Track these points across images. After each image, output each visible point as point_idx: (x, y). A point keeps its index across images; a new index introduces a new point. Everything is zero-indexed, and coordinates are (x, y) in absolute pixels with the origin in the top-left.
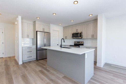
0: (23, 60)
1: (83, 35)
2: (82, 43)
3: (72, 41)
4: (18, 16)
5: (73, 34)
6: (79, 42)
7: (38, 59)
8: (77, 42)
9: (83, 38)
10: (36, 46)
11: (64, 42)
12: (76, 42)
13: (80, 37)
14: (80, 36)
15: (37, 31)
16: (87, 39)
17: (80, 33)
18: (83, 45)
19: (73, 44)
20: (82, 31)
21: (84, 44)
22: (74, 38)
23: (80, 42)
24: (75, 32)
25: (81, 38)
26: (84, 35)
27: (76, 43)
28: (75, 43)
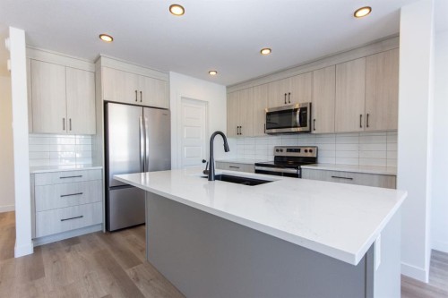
0: (39, 235)
1: (315, 116)
2: (309, 155)
3: (264, 148)
4: (8, 29)
6: (298, 150)
7: (112, 229)
8: (290, 150)
9: (313, 132)
10: (103, 167)
11: (226, 150)
12: (285, 150)
13: (301, 126)
15: (106, 103)
16: (335, 134)
17: (303, 110)
18: (313, 161)
19: (271, 160)
20: (309, 101)
21: (320, 160)
22: (274, 131)
23: (303, 150)
24: (277, 103)
25: (309, 132)
26: (321, 119)
27: (285, 154)
28: (280, 154)
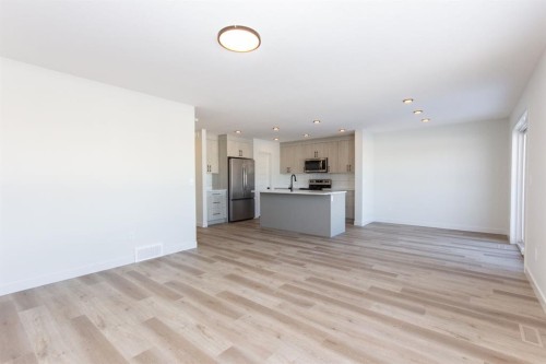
1: (329, 165)
2: (327, 183)
3: (304, 180)
5: (307, 162)
6: (321, 181)
7: (231, 220)
8: (317, 181)
9: (329, 172)
12: (315, 181)
14: (324, 168)
15: (229, 158)
16: (338, 174)
17: (324, 162)
18: (329, 186)
19: (307, 186)
20: (327, 157)
21: (332, 186)
22: (309, 171)
23: (324, 181)
24: (311, 156)
25: (326, 172)
26: (332, 166)
27: (315, 183)
28: (312, 183)
